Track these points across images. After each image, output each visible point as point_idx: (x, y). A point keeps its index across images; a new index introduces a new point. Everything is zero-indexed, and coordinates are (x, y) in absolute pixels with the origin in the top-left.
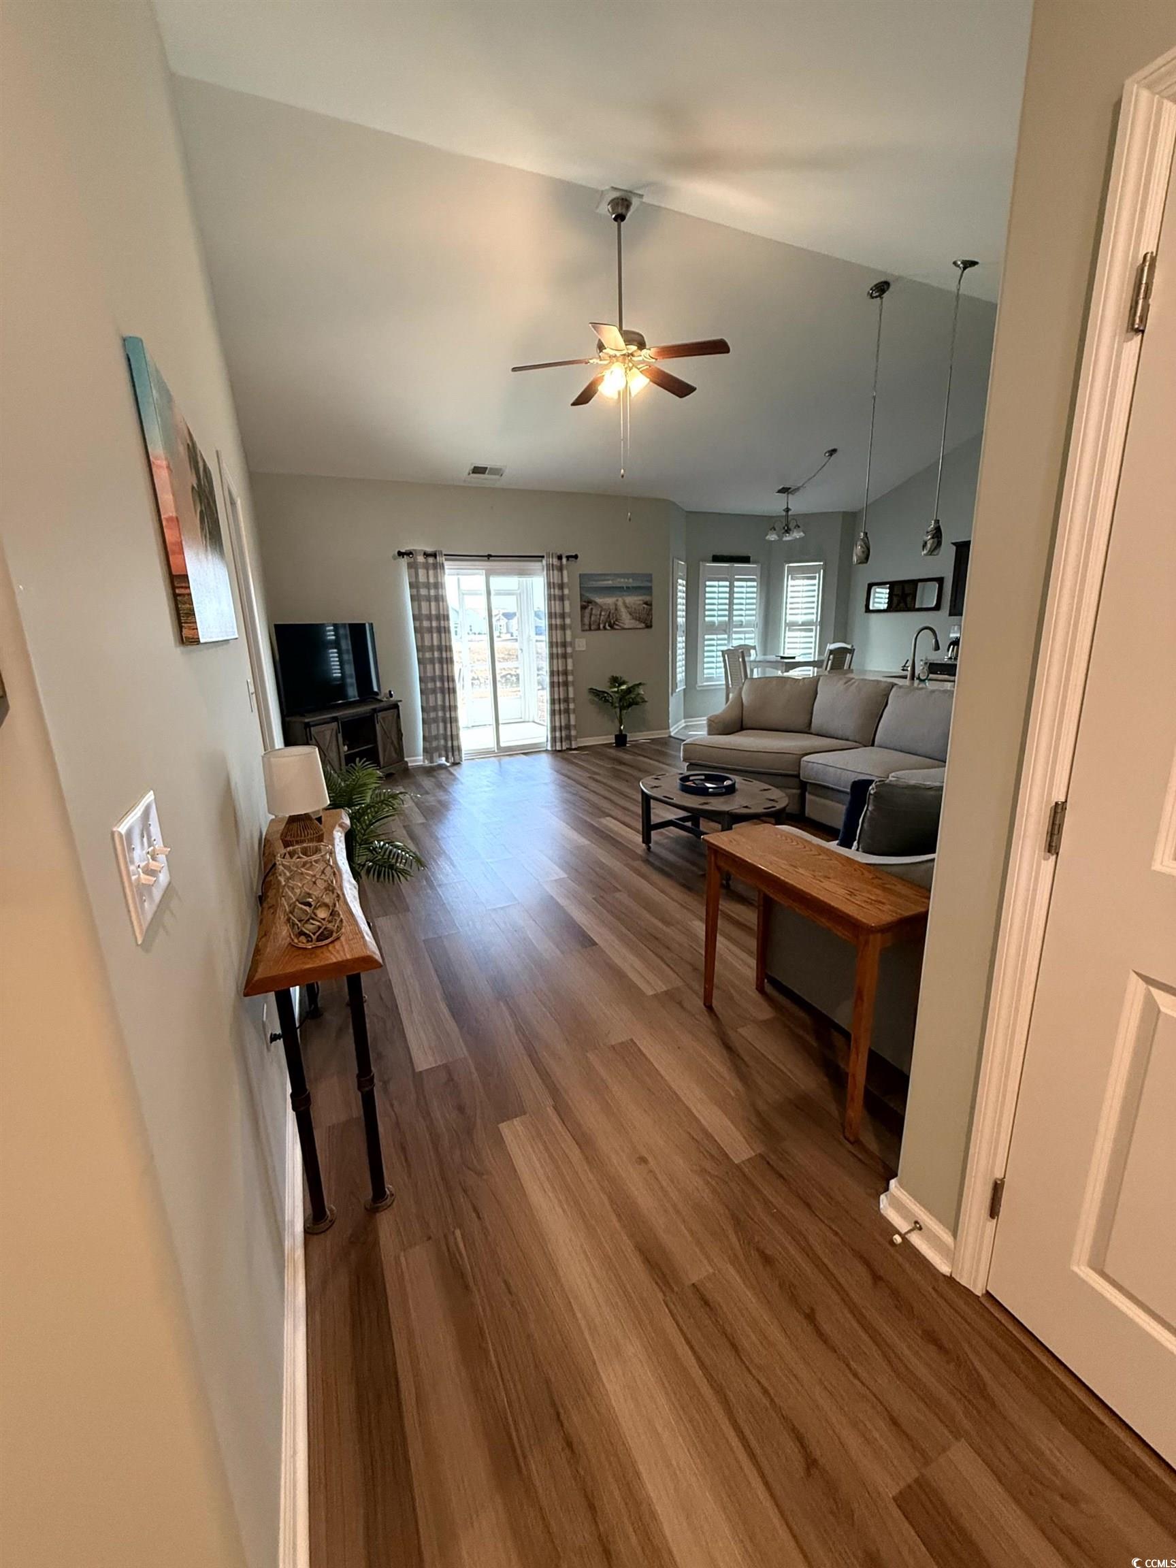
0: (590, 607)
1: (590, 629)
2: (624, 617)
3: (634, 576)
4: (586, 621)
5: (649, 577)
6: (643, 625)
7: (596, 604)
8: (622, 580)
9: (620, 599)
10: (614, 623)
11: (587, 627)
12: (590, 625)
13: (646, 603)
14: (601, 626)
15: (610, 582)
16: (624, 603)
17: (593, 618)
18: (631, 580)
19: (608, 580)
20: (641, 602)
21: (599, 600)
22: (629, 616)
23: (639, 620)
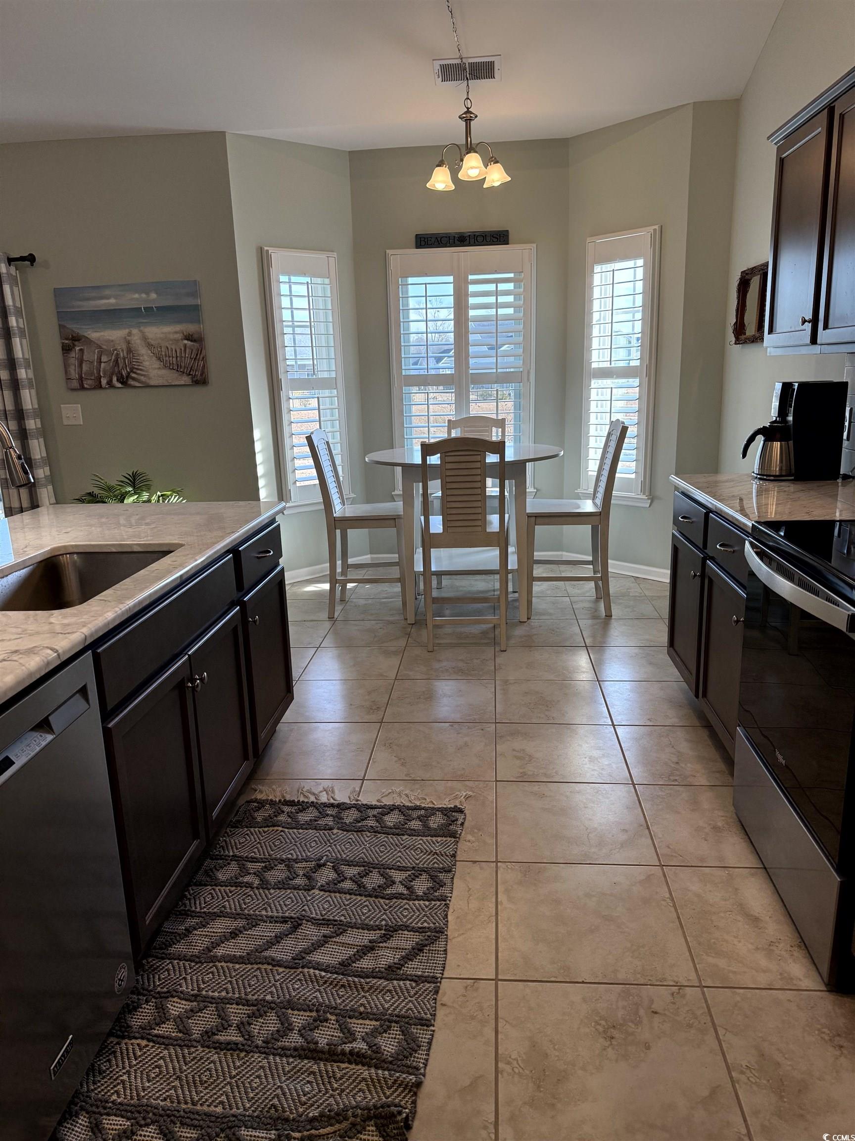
0: (77, 348)
1: (82, 388)
2: (147, 363)
3: (160, 287)
4: (74, 373)
5: (193, 288)
6: (186, 380)
7: (89, 341)
8: (136, 296)
9: (135, 331)
10: (128, 376)
11: (75, 384)
12: (81, 379)
13: (189, 337)
14: (104, 382)
15: (112, 301)
16: (145, 338)
17: (85, 367)
18: (153, 296)
19: (108, 298)
20: (179, 336)
21: (94, 335)
22: (157, 364)
23: (178, 369)
